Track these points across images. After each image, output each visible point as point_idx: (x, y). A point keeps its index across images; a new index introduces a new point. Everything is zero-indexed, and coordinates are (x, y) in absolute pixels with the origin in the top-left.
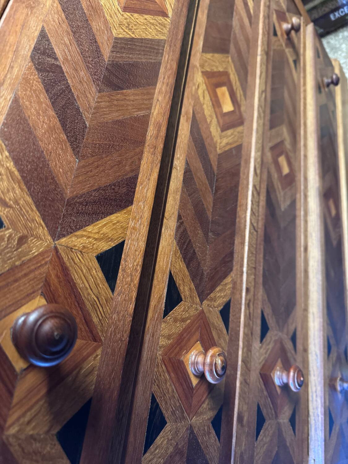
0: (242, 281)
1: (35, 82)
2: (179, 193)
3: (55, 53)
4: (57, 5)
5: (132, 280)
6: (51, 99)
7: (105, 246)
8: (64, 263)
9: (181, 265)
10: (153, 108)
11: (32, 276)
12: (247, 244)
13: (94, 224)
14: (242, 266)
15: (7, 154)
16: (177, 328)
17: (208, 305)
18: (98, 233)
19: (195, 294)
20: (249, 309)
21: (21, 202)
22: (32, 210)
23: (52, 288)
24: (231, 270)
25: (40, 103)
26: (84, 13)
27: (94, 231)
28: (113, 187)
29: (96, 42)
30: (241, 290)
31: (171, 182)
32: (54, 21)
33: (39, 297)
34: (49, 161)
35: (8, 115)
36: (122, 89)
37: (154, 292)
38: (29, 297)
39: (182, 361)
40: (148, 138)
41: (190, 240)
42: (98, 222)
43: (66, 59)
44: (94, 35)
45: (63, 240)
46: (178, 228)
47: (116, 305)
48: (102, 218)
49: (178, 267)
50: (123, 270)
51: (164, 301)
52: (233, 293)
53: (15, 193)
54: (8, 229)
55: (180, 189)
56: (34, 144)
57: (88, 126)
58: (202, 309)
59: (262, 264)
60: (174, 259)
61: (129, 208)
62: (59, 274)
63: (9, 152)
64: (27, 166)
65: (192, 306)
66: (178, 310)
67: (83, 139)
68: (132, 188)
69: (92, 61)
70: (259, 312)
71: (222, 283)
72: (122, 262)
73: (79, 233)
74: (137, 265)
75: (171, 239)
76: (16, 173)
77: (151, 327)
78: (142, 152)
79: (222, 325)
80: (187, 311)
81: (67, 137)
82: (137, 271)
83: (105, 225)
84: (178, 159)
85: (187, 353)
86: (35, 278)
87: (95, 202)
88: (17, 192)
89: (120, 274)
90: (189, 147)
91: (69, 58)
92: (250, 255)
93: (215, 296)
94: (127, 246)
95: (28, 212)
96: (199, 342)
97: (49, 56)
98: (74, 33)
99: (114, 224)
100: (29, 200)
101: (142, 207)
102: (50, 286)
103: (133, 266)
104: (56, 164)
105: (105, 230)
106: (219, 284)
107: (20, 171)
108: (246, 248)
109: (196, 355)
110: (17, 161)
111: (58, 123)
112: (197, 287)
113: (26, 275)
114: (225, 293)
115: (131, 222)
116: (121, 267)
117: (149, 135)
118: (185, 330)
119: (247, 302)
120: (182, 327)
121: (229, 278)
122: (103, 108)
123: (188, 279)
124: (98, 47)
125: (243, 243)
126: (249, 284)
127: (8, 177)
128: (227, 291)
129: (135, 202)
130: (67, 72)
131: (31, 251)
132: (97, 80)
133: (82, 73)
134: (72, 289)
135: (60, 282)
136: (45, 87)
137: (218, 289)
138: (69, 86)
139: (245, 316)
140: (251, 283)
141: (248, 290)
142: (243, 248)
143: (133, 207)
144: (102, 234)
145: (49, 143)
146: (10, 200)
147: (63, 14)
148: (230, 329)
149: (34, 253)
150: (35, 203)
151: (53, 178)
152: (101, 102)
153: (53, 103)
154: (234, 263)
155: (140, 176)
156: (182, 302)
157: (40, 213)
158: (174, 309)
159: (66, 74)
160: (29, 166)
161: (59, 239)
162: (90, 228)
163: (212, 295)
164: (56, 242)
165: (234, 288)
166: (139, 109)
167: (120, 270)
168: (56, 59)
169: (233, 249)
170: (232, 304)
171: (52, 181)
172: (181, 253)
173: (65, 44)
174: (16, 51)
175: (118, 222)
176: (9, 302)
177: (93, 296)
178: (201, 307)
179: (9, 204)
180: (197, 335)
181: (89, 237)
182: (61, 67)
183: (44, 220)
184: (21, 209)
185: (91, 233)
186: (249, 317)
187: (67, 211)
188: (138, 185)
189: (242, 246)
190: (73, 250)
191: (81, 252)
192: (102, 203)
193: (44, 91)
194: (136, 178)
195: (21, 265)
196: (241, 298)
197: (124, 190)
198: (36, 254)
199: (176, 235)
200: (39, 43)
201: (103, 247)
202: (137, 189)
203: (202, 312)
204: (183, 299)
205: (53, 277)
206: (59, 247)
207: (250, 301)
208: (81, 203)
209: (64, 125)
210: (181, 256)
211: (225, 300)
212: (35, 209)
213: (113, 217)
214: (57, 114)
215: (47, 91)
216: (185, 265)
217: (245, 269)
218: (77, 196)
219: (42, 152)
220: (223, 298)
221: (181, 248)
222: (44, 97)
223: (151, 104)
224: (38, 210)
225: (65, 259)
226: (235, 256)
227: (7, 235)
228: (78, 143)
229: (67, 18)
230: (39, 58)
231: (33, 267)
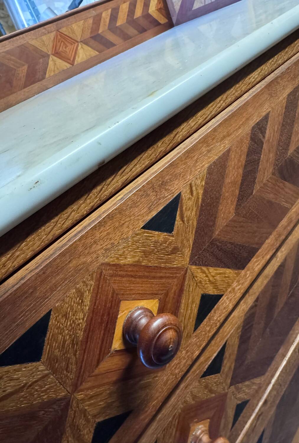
0: (266, 389)
1: (245, 145)
2: (268, 280)
3: (265, 132)
4: (285, 102)
5: (209, 331)
6: (246, 161)
7: (211, 291)
8: (184, 285)
9: (236, 341)
10: (294, 205)
11: (163, 280)
12: (287, 358)
13: (216, 268)
14: (273, 376)
15: (204, 184)
16: (204, 395)
17: (233, 392)
18: (213, 276)
19: (231, 375)
20: (257, 422)
21: (191, 222)
22: (192, 233)
23: (167, 299)
24: (263, 374)
25: (239, 161)
26: (295, 115)
27: (212, 274)
28: (241, 248)
29: (290, 138)
30: (261, 398)
31: (268, 267)
32: (277, 111)
33: (157, 300)
34: (220, 204)
35: (220, 158)
36: (286, 180)
37: (208, 350)
38: (151, 296)
39: (190, 428)
40: (280, 225)
41: (252, 325)
42: (218, 268)
43: (269, 140)
44: (291, 133)
45: (194, 267)
46: (252, 308)
47: (190, 344)
48: (222, 267)
49: (233, 341)
50: (209, 319)
51: (209, 363)
52: (253, 396)
53: (191, 213)
54: (173, 236)
55: (270, 277)
56: (220, 187)
57: (253, 194)
58: (227, 393)
59: (286, 386)
60: (234, 333)
61: (240, 271)
62: (177, 291)
63: (205, 183)
64: (208, 199)
65: (222, 383)
66: (213, 379)
67: (246, 201)
68: (250, 257)
69: (281, 150)
70: (262, 430)
71: (252, 380)
72: (213, 311)
73: (204, 268)
74: (219, 321)
75: (242, 313)
76: (200, 200)
77: (189, 378)
78: (270, 234)
79: (231, 420)
80: (217, 385)
81: (239, 194)
82: (216, 326)
83: (220, 274)
84: (282, 252)
85: (197, 422)
86: (164, 284)
87: (225, 252)
88: (193, 213)
89: (205, 320)
90: (293, 248)
91: (271, 140)
92: (284, 371)
93: (241, 388)
94: (222, 301)
95: (189, 232)
96: (209, 420)
97: (262, 133)
98: (283, 125)
99: (225, 277)
100: (195, 224)
101: (248, 276)
102: (167, 296)
103: (217, 320)
104: (223, 208)
105: (218, 277)
106: (249, 380)
107: (203, 200)
108: (284, 363)
109: (203, 432)
110: (205, 192)
111: (240, 181)
112: (235, 369)
113: (161, 278)
114: (249, 391)
115: (235, 283)
116: (210, 314)
117: (281, 224)
118: (207, 401)
119: (260, 413)
120: (207, 397)
121: (259, 380)
122: (268, 186)
123: (234, 357)
124: (289, 143)
125: (284, 356)
126: (269, 398)
127: (194, 200)
128: (251, 390)
129: (246, 269)
130: (264, 150)
131: (174, 262)
132: (277, 165)
133: (271, 155)
134: (176, 309)
135: (174, 298)
136: (248, 151)
137: (247, 383)
138: (260, 159)
139: (251, 424)
140: (271, 397)
141: (266, 402)
142: (282, 360)
143: (243, 272)
144: (215, 279)
145: (228, 192)
146: (186, 216)
147: (284, 110)
148: (234, 428)
149: (175, 264)
150: (197, 229)
151: (215, 218)
152: (270, 182)
153: (245, 165)
154: (269, 369)
155: (260, 251)
156: (219, 375)
157: (195, 237)
158: (211, 376)
159: (263, 150)
160: (209, 201)
161: (192, 265)
162: (211, 270)
163: (240, 385)
164: (189, 266)
165: (257, 391)
166: (286, 202)
167: (207, 317)
168: (264, 137)
169: (275, 355)
170: (247, 406)
171: (213, 219)
173: (274, 130)
174: (247, 119)
175: (228, 277)
176: (142, 290)
177: (183, 325)
178: (228, 390)
179: (184, 219)
180: (211, 414)
181: (207, 276)
182: (263, 143)
183: (193, 244)
184: (187, 228)
185: (210, 274)
186: (253, 428)
187: (208, 247)
188: (254, 257)
189: (282, 358)
190: (194, 279)
191: (197, 284)
192: (228, 256)
194: (257, 250)
195: (163, 268)
196: (257, 405)
197: (245, 255)
198: (175, 266)
199: (247, 313)
200: (261, 121)
201: (210, 290)
202: (253, 259)
203: (226, 395)
204: (221, 372)
205: (173, 291)
206: (189, 271)
207: (262, 413)
208: (218, 247)
209: (242, 184)
211: (246, 397)
212: (194, 232)
213: (228, 271)
214: (243, 174)
215: (247, 155)
216: (238, 343)
217: (273, 381)
218: (219, 240)
219: (221, 195)
220: (246, 395)
221: (244, 327)
222: (243, 158)
223: (295, 202)
224: (195, 235)
225: (186, 283)
226: (274, 363)
227: (170, 241)
228: (242, 202)
229: (284, 113)
230: (256, 131)
231: (168, 275)
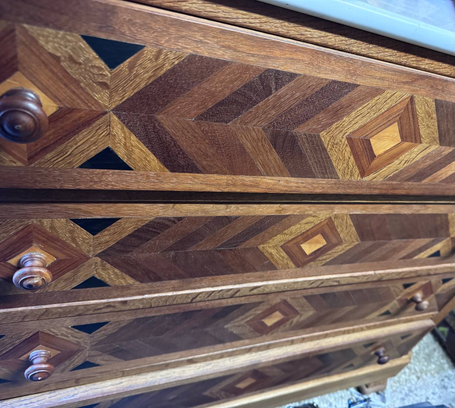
0: (133, 295)
1: (249, 75)
2: (204, 215)
3: (281, 87)
4: (324, 83)
5: (96, 182)
6: (239, 90)
8: (94, 122)
10: (270, 178)
11: (74, 97)
12: (175, 293)
13: (139, 141)
14: (149, 292)
15: (176, 63)
16: (65, 236)
17: (96, 263)
18: (132, 146)
19: (104, 248)
20: (104, 308)
21: (138, 80)
22: (134, 89)
23: (69, 116)
24: (142, 282)
25: (232, 82)
26: (328, 106)
27: (132, 142)
28: (181, 152)
29: (307, 119)
30: (123, 296)
31: (212, 205)
32: (309, 82)
33: (57, 106)
34: (183, 96)
35: (211, 58)
36: (275, 148)
37: (94, 206)
38: (54, 98)
39: (32, 246)
40: (241, 177)
41: (159, 233)
42: (142, 144)
43: (280, 98)
44: (312, 116)
45: (115, 118)
46: (168, 219)
47: (68, 172)
48: (147, 147)
49: (127, 225)
50: (103, 174)
51: (88, 218)
52: (117, 288)
53: (144, 74)
54: (111, 73)
55: (208, 215)
56: (193, 82)
57: (229, 124)
59: (158, 314)
60: (134, 220)
61: (166, 170)
62: (83, 119)
63: (178, 64)
64: (172, 80)
65: (90, 246)
66: (82, 233)
67: (215, 122)
68: (187, 170)
69: (289, 119)
70: (106, 320)
71: (124, 274)
72: (111, 171)
73: (126, 129)
74: (112, 185)
75: (155, 214)
76: (162, 72)
77: (58, 208)
78: (225, 174)
79: (80, 281)
80: (84, 242)
81: (211, 108)
82: (106, 186)
83: (141, 150)
84: (238, 209)
85: (41, 248)
86: (74, 101)
87: (160, 138)
88: (145, 75)
89: (98, 170)
90: (253, 217)
91: (283, 100)
92: (163, 299)
93: (108, 269)
94: (128, 173)
95: (131, 86)
96: (56, 259)
97: (276, 83)
98: (307, 100)
99: (145, 158)
100: (142, 85)
101: (173, 181)
102: (69, 113)
103: (110, 181)
104: (183, 102)
105: (137, 151)
106: (122, 271)
107: (165, 75)
108: (170, 294)
109: (40, 258)
110: (173, 71)
111: (220, 99)
112: (112, 248)
113: (74, 93)
114: (115, 279)
115: (153, 173)
116: (106, 170)
117: (243, 178)
118: (64, 243)
119: (112, 304)
120: (66, 240)
121: (132, 281)
122: (250, 134)
123: (118, 238)
124: (303, 121)
125: (174, 289)
126: (131, 304)
127: (155, 66)
128: (117, 281)
129: (174, 174)
130: (269, 100)
131: (97, 94)
132: (274, 126)
133: (273, 112)
134: (73, 132)
135: (76, 121)
136: (248, 84)
137: (117, 271)
138: (257, 103)
139: (96, 304)
140: (134, 305)
141: (125, 302)
142: (169, 291)
143: (168, 173)
144: (132, 149)
145: (198, 94)
146: (137, 71)
147: (318, 89)
148: (77, 290)
149: (96, 97)
150: (141, 90)
151: (168, 102)
152: (255, 132)
153: (236, 92)
154: (150, 284)
155: (202, 175)
156: (92, 236)
157: (133, 95)
158: (82, 229)
159: (266, 99)
160: (172, 81)
161: (115, 114)
162: (133, 137)
163: (108, 266)
164: (111, 112)
165: (123, 288)
166: (263, 166)
167: (102, 170)
168: (276, 89)
169: (165, 280)
170: (105, 288)
171: (166, 101)
172: (143, 226)
173: (293, 95)
174: (268, 57)
175: (149, 161)
176: (45, 83)
177: (71, 151)
178: (92, 256)
179: (132, 70)
180: (62, 257)
181: (125, 139)
182: (271, 94)
183: (128, 99)
184: (131, 81)
185: (130, 140)
186: (97, 309)
187: (143, 117)
188: (192, 174)
189: (171, 289)
190: (109, 127)
191: (109, 134)
192: (162, 145)
193: (244, 84)
194: (199, 172)
195: (81, 87)
196: (115, 297)
197: (182, 163)
198: (96, 98)
199: (160, 218)
200: (284, 73)
201: (120, 152)
202: (188, 174)
203: (88, 258)
204: (95, 236)
205: (79, 115)
206: (108, 115)
207: (114, 307)
208: (154, 127)
209: (221, 104)
210: (140, 227)
211: (107, 280)
212: (136, 91)
213: (152, 157)
214: (228, 97)
215: (245, 86)
216: (131, 232)
217: (146, 296)
218: (160, 123)
219: (189, 90)
220: (109, 278)
222: (238, 85)
223: (273, 176)
224: (135, 94)
225: (98, 122)
226: (158, 284)
227: (104, 73)
228: (209, 118)
229: (317, 92)
230: (271, 76)
231: (82, 97)
